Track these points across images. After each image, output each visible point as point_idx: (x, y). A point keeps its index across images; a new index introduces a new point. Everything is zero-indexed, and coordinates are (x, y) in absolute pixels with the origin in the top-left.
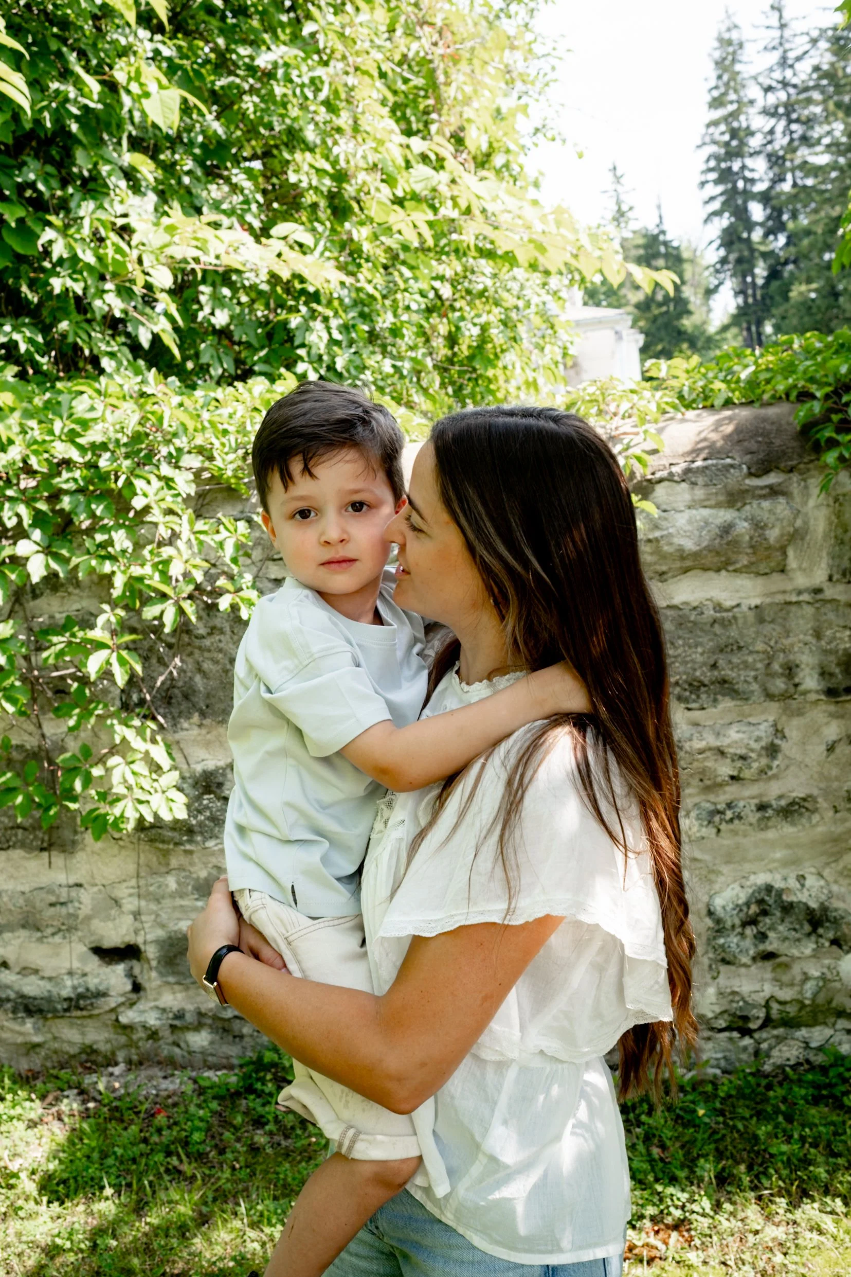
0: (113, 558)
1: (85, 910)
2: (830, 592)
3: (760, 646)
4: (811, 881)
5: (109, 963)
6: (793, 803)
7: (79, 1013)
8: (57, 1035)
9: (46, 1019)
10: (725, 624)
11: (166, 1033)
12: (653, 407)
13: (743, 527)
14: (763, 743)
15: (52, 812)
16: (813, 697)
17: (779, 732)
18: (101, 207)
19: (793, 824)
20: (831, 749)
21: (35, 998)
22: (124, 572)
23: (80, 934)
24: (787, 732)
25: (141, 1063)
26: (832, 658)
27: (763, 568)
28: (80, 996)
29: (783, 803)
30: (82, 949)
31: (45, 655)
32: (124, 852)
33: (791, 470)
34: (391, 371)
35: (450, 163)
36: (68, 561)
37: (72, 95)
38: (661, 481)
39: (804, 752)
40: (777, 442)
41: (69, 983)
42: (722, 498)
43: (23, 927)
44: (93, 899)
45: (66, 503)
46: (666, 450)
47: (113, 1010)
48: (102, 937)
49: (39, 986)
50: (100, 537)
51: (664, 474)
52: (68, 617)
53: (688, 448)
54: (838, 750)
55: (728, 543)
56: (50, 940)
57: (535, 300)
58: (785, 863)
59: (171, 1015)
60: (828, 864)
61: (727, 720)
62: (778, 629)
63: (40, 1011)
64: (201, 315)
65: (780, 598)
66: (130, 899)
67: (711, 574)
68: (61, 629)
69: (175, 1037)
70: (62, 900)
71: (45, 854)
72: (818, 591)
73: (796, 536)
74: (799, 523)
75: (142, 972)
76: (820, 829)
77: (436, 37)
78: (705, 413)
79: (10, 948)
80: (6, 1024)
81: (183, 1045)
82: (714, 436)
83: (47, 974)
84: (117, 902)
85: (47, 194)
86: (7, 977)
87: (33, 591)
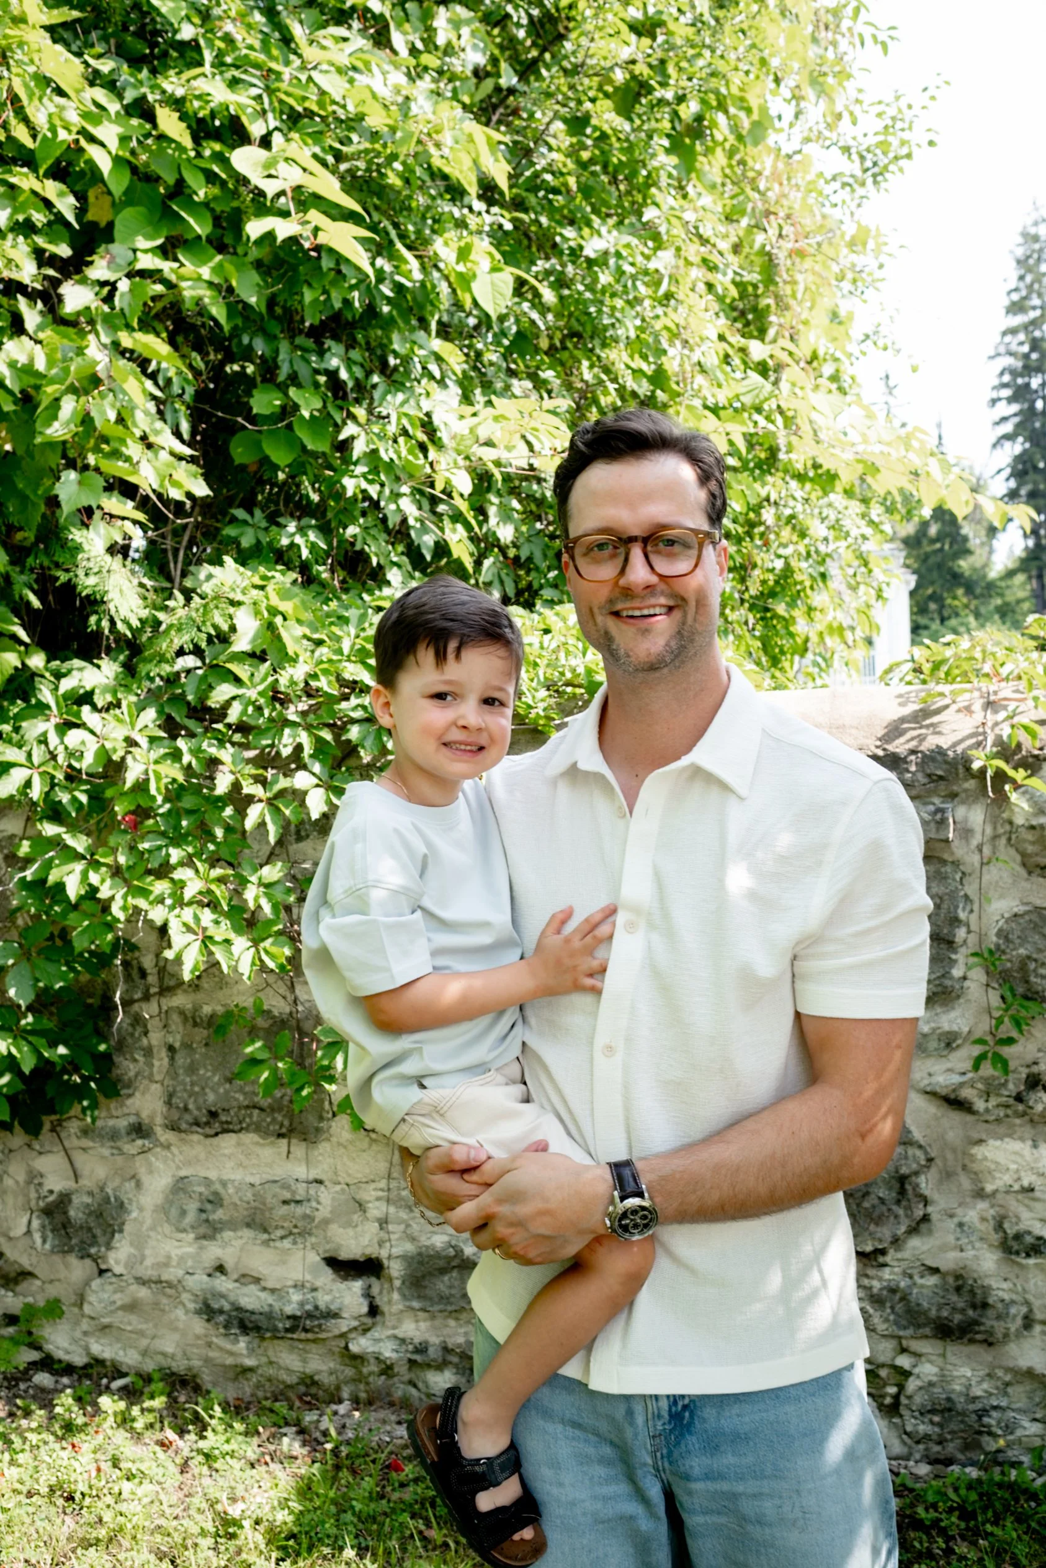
1: (324, 1212)
5: (345, 1278)
7: (303, 1336)
8: (274, 1359)
9: (263, 1339)
11: (402, 1369)
15: (305, 1093)
18: (407, 400)
21: (253, 1313)
23: (313, 1240)
25: (370, 1403)
28: (309, 1315)
30: (314, 1258)
32: (374, 1147)
41: (296, 1297)
43: (248, 1225)
44: (333, 1199)
45: (354, 733)
47: (343, 1335)
48: (340, 1246)
49: (258, 1298)
56: (278, 1244)
59: (411, 1348)
63: (258, 1329)
66: (377, 1204)
69: (412, 1376)
70: (298, 1198)
71: (284, 1141)
75: (381, 1293)
79: (230, 1249)
80: (215, 1340)
81: (420, 1385)
83: (270, 1284)
84: (361, 1206)
85: (350, 384)
86: (223, 1284)
87: (298, 832)
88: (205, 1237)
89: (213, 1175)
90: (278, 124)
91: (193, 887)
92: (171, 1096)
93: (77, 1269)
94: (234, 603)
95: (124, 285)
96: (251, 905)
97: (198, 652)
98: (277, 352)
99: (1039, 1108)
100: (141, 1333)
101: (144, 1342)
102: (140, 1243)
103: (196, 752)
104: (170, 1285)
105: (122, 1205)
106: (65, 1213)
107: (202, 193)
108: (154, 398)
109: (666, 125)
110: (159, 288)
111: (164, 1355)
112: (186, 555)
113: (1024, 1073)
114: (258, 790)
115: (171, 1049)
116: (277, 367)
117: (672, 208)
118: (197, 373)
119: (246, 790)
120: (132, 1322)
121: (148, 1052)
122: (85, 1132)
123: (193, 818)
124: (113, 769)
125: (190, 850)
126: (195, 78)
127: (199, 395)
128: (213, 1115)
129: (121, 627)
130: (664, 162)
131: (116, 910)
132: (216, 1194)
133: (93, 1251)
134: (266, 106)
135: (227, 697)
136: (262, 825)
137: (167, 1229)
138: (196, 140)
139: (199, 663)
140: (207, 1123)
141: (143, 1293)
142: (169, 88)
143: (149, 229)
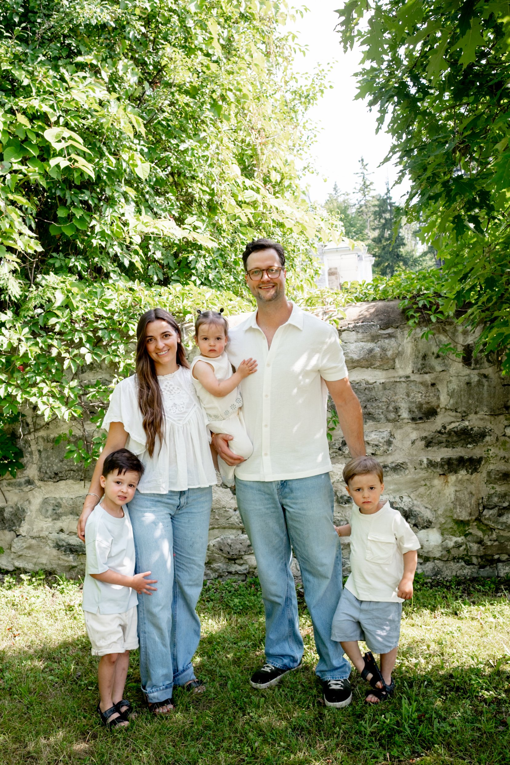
0: (118, 356)
2: (413, 378)
3: (384, 399)
4: (405, 499)
6: (397, 465)
9: (78, 555)
10: (370, 390)
12: (343, 300)
13: (377, 350)
14: (385, 440)
15: (88, 462)
16: (406, 421)
17: (391, 435)
18: (115, 211)
19: (398, 474)
20: (413, 443)
21: (74, 546)
22: (124, 362)
24: (395, 436)
26: (414, 405)
27: (385, 367)
29: (393, 465)
31: (88, 396)
33: (397, 328)
34: (234, 280)
35: (262, 190)
36: (101, 356)
37: (104, 165)
38: (344, 330)
39: (403, 444)
40: (392, 316)
42: (369, 338)
43: (71, 514)
45: (100, 333)
46: (347, 318)
49: (76, 540)
50: (113, 348)
51: (345, 328)
52: (97, 381)
53: (356, 318)
54: (416, 443)
55: (371, 357)
57: (302, 248)
58: (395, 491)
60: (412, 492)
61: (371, 430)
62: (392, 392)
63: (76, 551)
64: (149, 254)
65: (392, 380)
67: (365, 369)
68: (94, 386)
71: (83, 482)
72: (408, 377)
73: (399, 354)
74: (400, 349)
76: (409, 476)
77: (257, 135)
78: (364, 303)
79: (65, 523)
80: (61, 557)
82: (366, 313)
85: (93, 205)
86: (63, 536)
87: (82, 370)
88: (55, 519)
89: (57, 496)
90: (61, 113)
91: (46, 390)
92: (40, 468)
93: (8, 535)
94: (55, 289)
95: (8, 177)
96: (67, 395)
97: (42, 306)
98: (65, 195)
99: (347, 452)
100: (34, 557)
101: (35, 560)
102: (31, 523)
103: (43, 342)
104: (43, 538)
105: (24, 510)
106: (3, 515)
107: (35, 141)
108: (21, 216)
109: (209, 100)
110: (21, 176)
111: (43, 564)
112: (35, 271)
113: (341, 440)
114: (67, 355)
115: (39, 451)
116: (67, 200)
117: (212, 132)
118: (37, 206)
119: (63, 355)
120: (30, 553)
121: (31, 453)
122: (9, 484)
123: (44, 366)
124: (14, 350)
125: (44, 377)
126: (30, 100)
127: (38, 214)
128: (56, 474)
129: (13, 298)
130: (208, 114)
131: (19, 399)
132: (59, 503)
133: (14, 528)
134: (56, 108)
135: (54, 323)
136: (70, 368)
137: (41, 517)
138: (31, 121)
139: (42, 311)
140: (54, 477)
141: (34, 542)
142: (20, 104)
143: (16, 155)
